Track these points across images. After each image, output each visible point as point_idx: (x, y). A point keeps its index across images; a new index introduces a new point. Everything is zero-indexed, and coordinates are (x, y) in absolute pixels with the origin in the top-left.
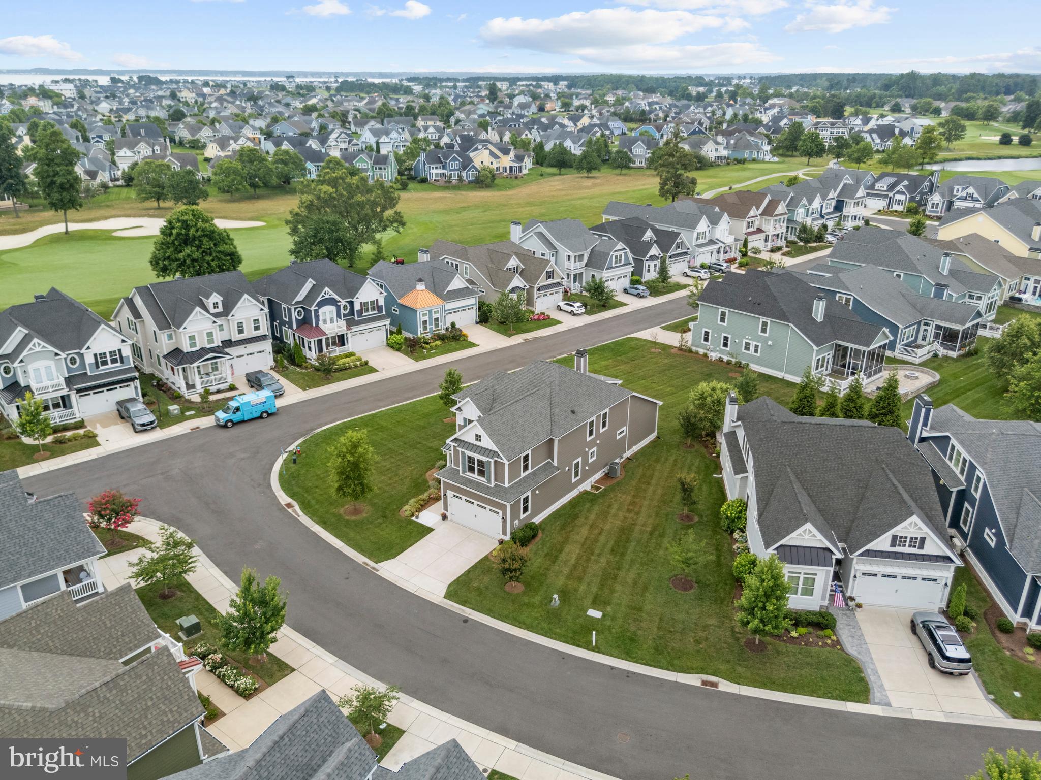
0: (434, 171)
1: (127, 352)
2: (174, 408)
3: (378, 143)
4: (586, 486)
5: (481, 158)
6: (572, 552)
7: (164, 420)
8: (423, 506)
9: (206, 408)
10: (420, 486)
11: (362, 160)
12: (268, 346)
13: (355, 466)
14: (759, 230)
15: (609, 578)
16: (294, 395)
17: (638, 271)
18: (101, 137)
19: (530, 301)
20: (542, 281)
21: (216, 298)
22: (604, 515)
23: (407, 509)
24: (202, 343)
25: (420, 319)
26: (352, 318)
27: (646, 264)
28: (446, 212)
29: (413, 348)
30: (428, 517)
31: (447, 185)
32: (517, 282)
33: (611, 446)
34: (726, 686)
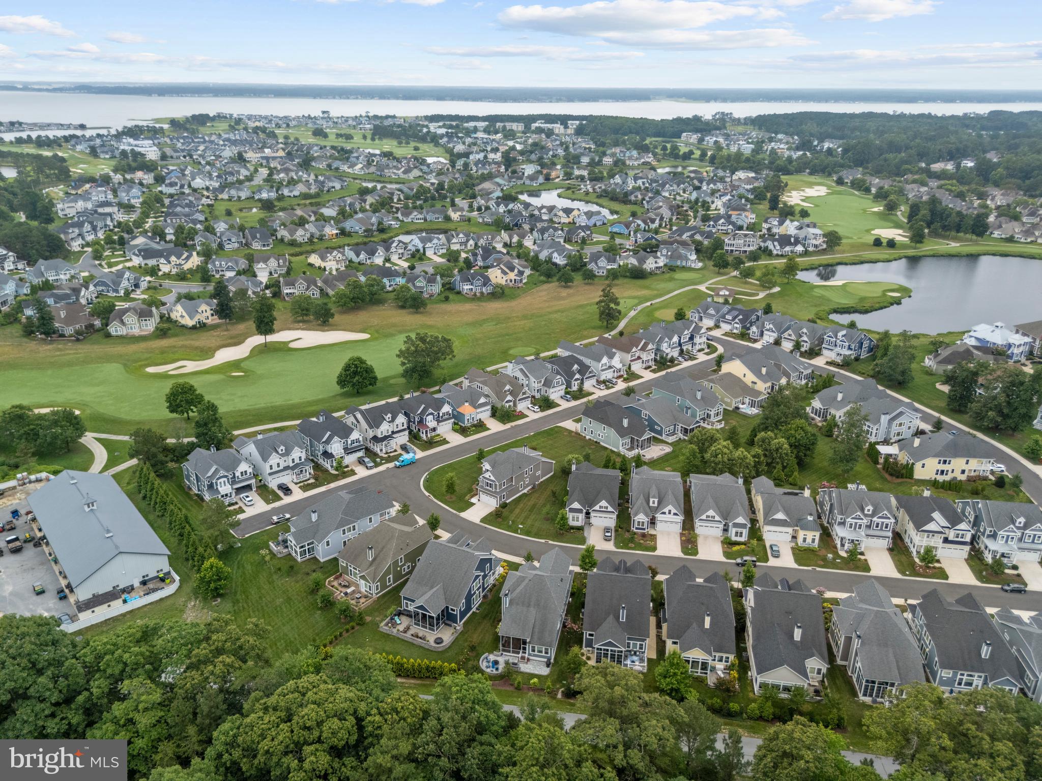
0: (466, 287)
1: (361, 439)
2: (378, 460)
3: (424, 249)
4: (525, 491)
5: (496, 276)
6: (517, 511)
7: (377, 465)
8: (472, 497)
9: (389, 460)
10: (470, 490)
11: (420, 281)
12: (407, 433)
13: (452, 484)
14: (639, 358)
15: (527, 518)
16: (420, 454)
17: (569, 385)
18: (230, 240)
19: (515, 405)
20: (520, 397)
21: (389, 415)
22: (529, 500)
23: (467, 498)
24: (385, 434)
25: (467, 418)
26: (439, 420)
27: (573, 383)
28: (473, 324)
29: (463, 431)
30: (474, 500)
31: (475, 298)
32: (509, 398)
33: (534, 478)
34: (551, 542)
